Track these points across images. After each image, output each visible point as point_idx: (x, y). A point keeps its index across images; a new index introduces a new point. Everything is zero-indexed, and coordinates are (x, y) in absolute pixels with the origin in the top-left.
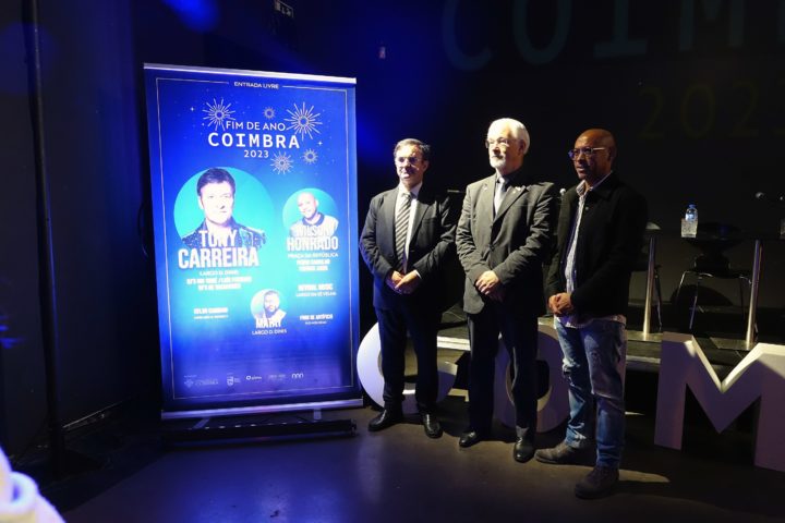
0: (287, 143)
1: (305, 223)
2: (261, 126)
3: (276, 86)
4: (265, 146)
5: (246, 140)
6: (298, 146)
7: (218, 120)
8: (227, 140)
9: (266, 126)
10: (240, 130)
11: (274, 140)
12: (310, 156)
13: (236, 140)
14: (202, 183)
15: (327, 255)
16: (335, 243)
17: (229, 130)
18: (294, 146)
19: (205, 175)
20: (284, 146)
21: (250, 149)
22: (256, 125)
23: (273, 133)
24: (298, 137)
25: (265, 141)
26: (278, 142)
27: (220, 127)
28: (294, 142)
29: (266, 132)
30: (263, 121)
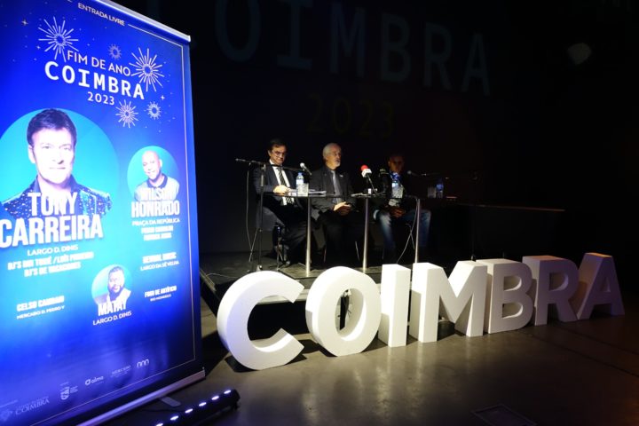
0: (132, 91)
1: (150, 186)
2: (107, 66)
3: (122, 22)
4: (111, 90)
5: (90, 79)
6: (142, 98)
7: (59, 47)
8: (68, 75)
9: (111, 67)
10: (82, 65)
11: (119, 85)
12: (154, 111)
13: (79, 76)
14: (34, 127)
15: (170, 221)
16: (175, 208)
17: (71, 63)
18: (138, 96)
19: (39, 116)
20: (129, 95)
21: (95, 91)
22: (101, 63)
23: (120, 77)
24: (143, 85)
25: (111, 84)
26: (123, 88)
27: (60, 56)
28: (138, 91)
29: (112, 74)
30: (109, 61)
